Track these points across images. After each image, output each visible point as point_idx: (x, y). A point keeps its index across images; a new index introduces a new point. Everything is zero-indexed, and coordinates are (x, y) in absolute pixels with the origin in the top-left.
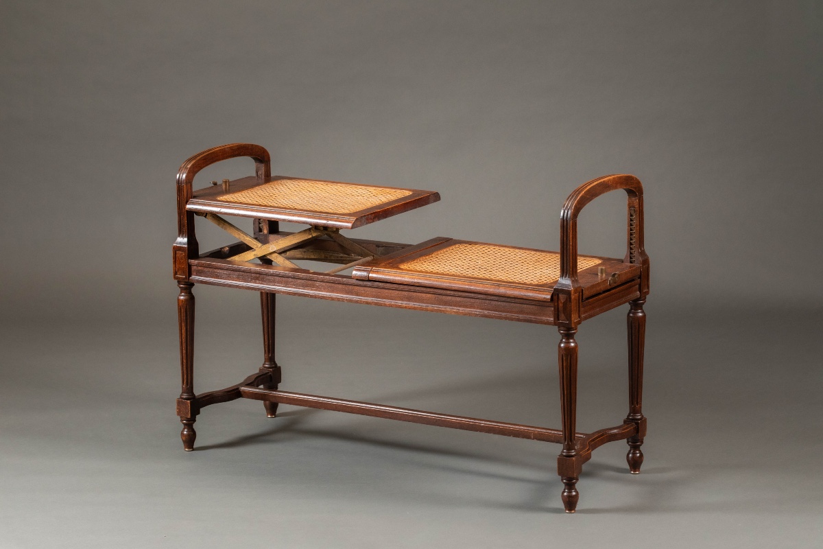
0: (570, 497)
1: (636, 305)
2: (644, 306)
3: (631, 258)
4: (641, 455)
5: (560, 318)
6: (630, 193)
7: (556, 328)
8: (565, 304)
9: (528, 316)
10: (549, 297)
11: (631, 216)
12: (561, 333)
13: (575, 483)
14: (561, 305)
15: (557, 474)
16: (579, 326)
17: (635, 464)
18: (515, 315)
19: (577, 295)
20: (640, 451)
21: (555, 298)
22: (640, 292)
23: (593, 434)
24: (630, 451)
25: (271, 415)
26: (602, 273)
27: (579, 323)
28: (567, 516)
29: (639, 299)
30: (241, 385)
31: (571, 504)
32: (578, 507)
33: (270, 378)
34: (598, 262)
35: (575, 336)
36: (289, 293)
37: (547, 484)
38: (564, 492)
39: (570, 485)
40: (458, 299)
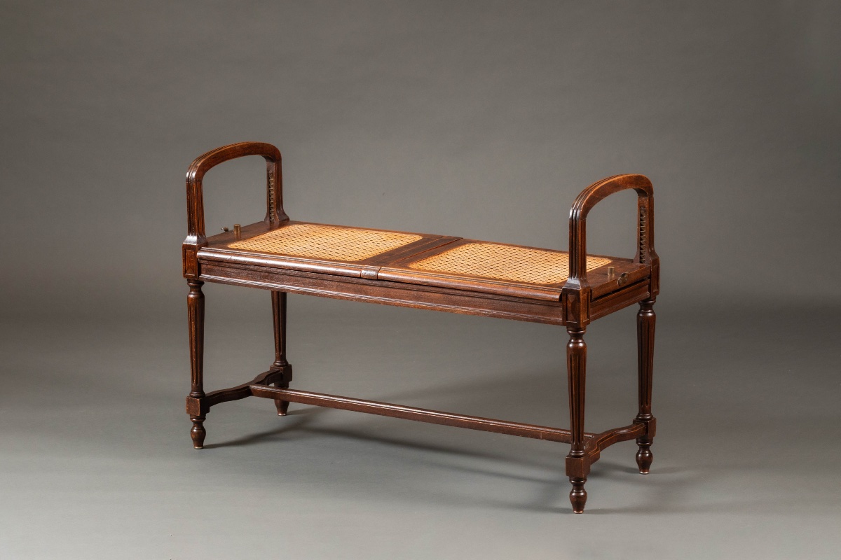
0: (578, 497)
1: (646, 305)
2: (653, 306)
3: (641, 258)
4: (651, 455)
5: (569, 318)
6: (641, 192)
7: (565, 328)
8: (573, 304)
9: (537, 316)
10: (558, 297)
11: (641, 215)
12: (570, 334)
13: (584, 483)
14: (569, 305)
15: (565, 473)
16: (588, 327)
17: (644, 464)
18: (524, 315)
19: (585, 295)
20: (649, 451)
21: (564, 298)
22: (650, 292)
23: (602, 434)
24: (639, 451)
25: (282, 413)
26: (611, 273)
27: (588, 323)
28: (575, 516)
29: (649, 299)
30: (251, 383)
31: (579, 504)
32: (586, 507)
33: (281, 376)
34: (607, 261)
35: (584, 336)
36: (298, 292)
37: (556, 484)
38: (572, 492)
39: (578, 486)
40: (467, 299)
